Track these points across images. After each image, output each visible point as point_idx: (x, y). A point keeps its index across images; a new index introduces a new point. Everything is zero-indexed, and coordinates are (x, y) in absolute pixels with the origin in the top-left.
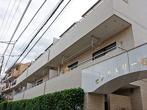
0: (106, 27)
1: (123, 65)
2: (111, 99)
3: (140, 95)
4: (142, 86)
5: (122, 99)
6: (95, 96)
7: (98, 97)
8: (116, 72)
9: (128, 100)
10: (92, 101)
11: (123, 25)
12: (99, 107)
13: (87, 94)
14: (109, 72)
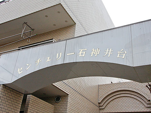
0: (47, 16)
1: (58, 54)
2: (30, 102)
3: (66, 104)
4: (70, 95)
5: (45, 106)
6: (11, 92)
7: (15, 93)
8: (48, 60)
9: (51, 109)
10: (6, 97)
11: (66, 21)
12: (12, 107)
13: (2, 86)
14: (38, 60)
